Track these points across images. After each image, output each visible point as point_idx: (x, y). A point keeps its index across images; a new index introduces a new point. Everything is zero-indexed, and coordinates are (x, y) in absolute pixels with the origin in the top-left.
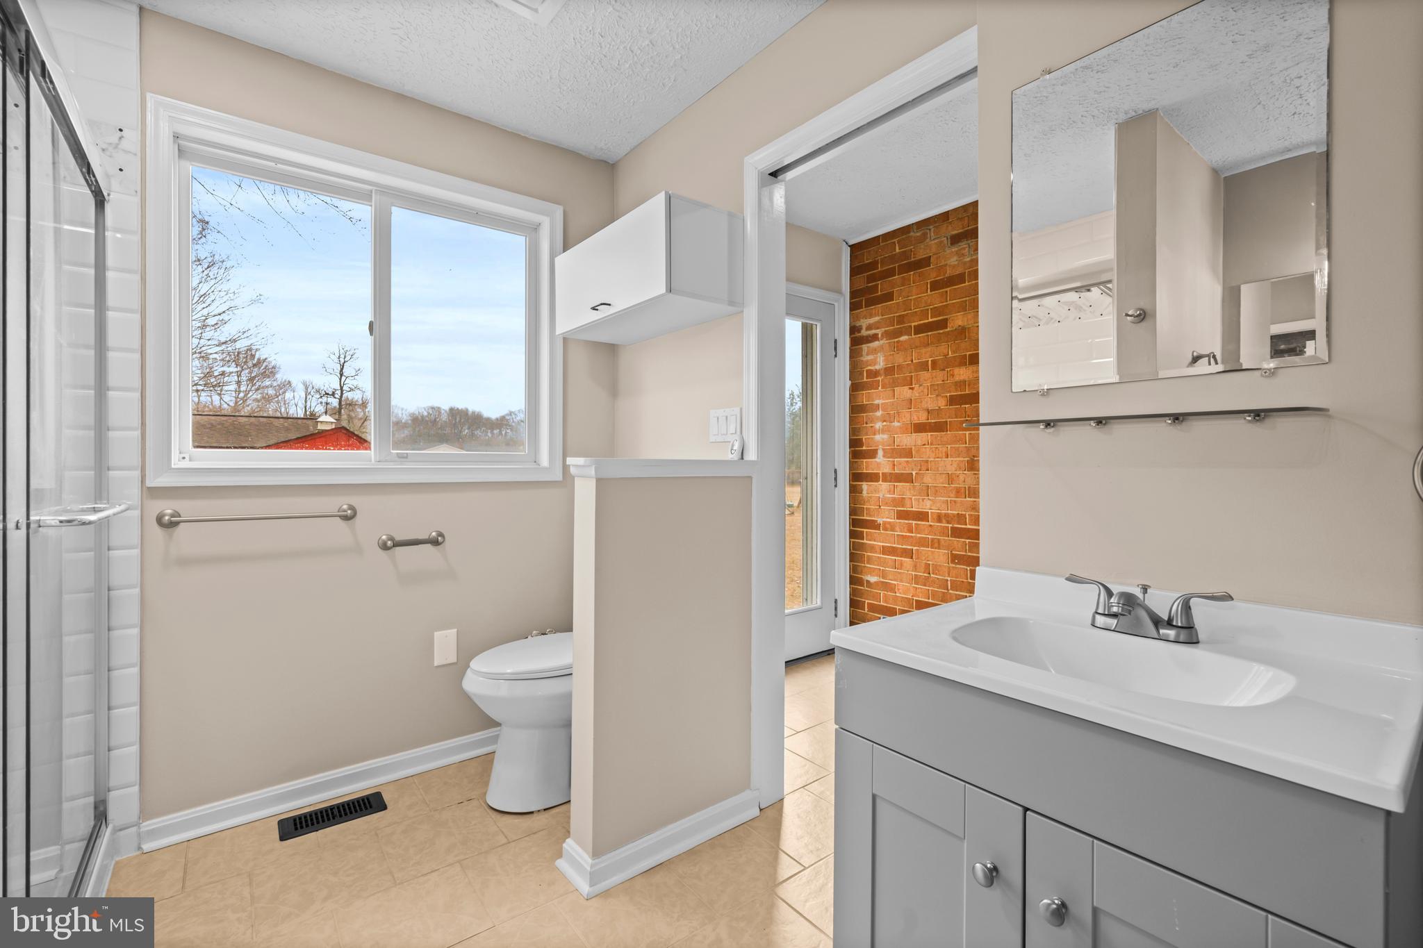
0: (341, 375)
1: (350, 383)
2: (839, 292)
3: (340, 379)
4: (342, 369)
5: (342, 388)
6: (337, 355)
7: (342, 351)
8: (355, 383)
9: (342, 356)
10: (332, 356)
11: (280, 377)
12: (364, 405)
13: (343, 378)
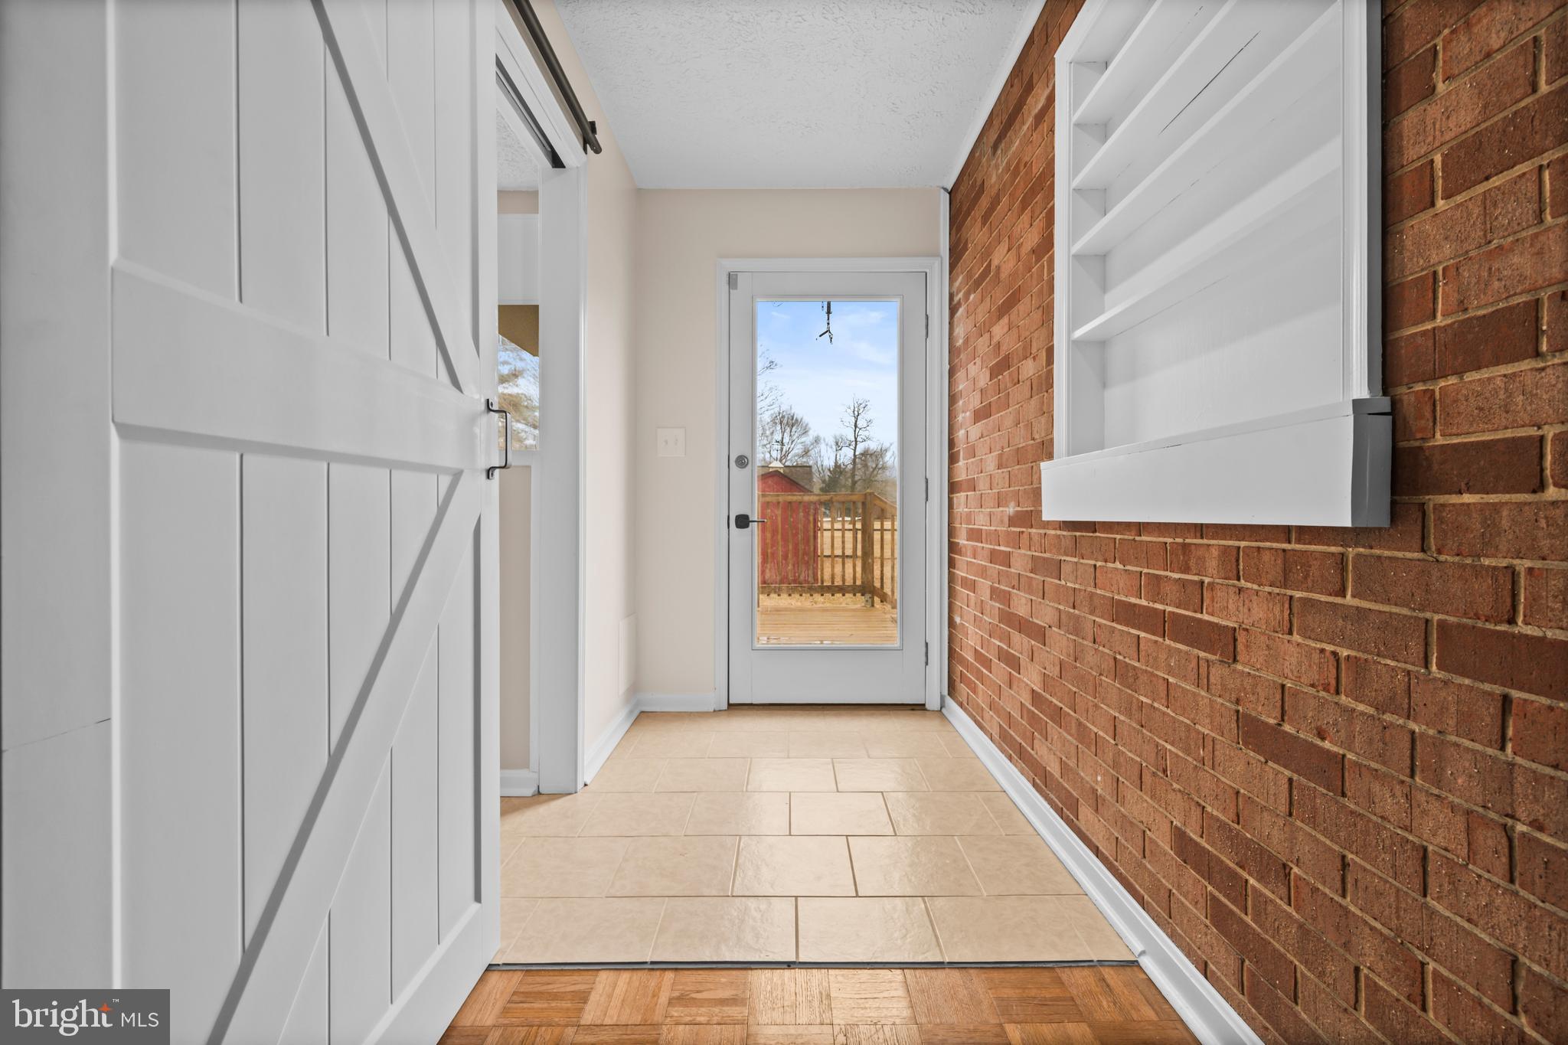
0: (856, 426)
1: (862, 434)
2: (936, 254)
3: (855, 431)
4: (856, 422)
5: (856, 441)
6: (852, 408)
7: (856, 405)
8: (867, 433)
9: (856, 409)
10: (849, 410)
11: (812, 434)
12: (882, 453)
13: (857, 430)
